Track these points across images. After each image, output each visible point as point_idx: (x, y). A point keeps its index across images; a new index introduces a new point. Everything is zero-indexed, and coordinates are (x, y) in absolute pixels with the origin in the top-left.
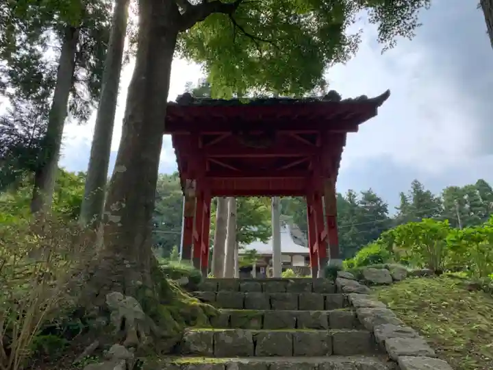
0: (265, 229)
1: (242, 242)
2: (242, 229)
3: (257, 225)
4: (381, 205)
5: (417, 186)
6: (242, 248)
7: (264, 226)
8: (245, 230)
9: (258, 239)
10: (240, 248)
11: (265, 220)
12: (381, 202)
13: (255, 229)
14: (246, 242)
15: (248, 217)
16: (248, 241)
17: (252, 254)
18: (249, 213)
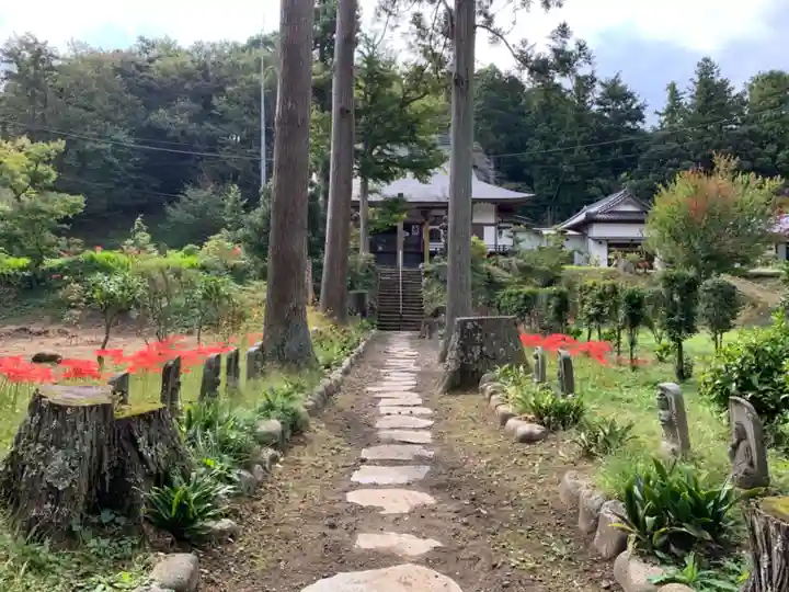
0: (423, 151)
1: (375, 180)
2: (375, 152)
3: (406, 142)
4: (634, 107)
5: (706, 68)
6: (375, 191)
7: (423, 144)
8: (380, 153)
9: (410, 174)
10: (372, 192)
11: (424, 132)
12: (635, 100)
13: (403, 152)
14: (383, 179)
15: (388, 125)
16: (387, 177)
17: (396, 204)
18: (390, 117)
